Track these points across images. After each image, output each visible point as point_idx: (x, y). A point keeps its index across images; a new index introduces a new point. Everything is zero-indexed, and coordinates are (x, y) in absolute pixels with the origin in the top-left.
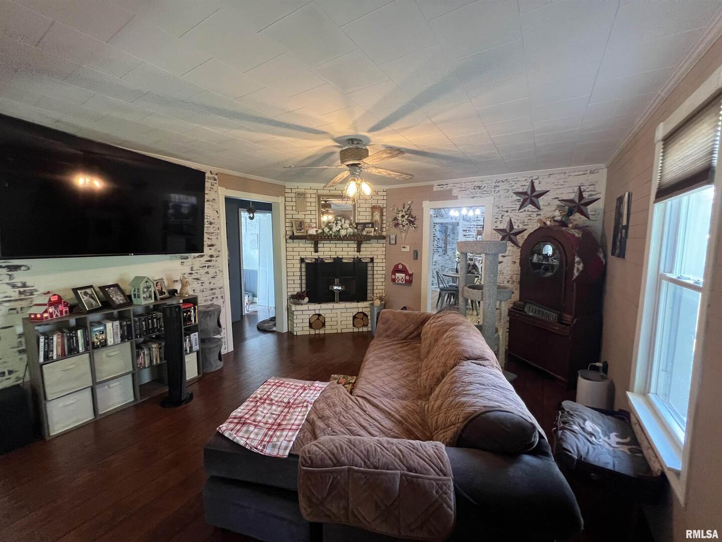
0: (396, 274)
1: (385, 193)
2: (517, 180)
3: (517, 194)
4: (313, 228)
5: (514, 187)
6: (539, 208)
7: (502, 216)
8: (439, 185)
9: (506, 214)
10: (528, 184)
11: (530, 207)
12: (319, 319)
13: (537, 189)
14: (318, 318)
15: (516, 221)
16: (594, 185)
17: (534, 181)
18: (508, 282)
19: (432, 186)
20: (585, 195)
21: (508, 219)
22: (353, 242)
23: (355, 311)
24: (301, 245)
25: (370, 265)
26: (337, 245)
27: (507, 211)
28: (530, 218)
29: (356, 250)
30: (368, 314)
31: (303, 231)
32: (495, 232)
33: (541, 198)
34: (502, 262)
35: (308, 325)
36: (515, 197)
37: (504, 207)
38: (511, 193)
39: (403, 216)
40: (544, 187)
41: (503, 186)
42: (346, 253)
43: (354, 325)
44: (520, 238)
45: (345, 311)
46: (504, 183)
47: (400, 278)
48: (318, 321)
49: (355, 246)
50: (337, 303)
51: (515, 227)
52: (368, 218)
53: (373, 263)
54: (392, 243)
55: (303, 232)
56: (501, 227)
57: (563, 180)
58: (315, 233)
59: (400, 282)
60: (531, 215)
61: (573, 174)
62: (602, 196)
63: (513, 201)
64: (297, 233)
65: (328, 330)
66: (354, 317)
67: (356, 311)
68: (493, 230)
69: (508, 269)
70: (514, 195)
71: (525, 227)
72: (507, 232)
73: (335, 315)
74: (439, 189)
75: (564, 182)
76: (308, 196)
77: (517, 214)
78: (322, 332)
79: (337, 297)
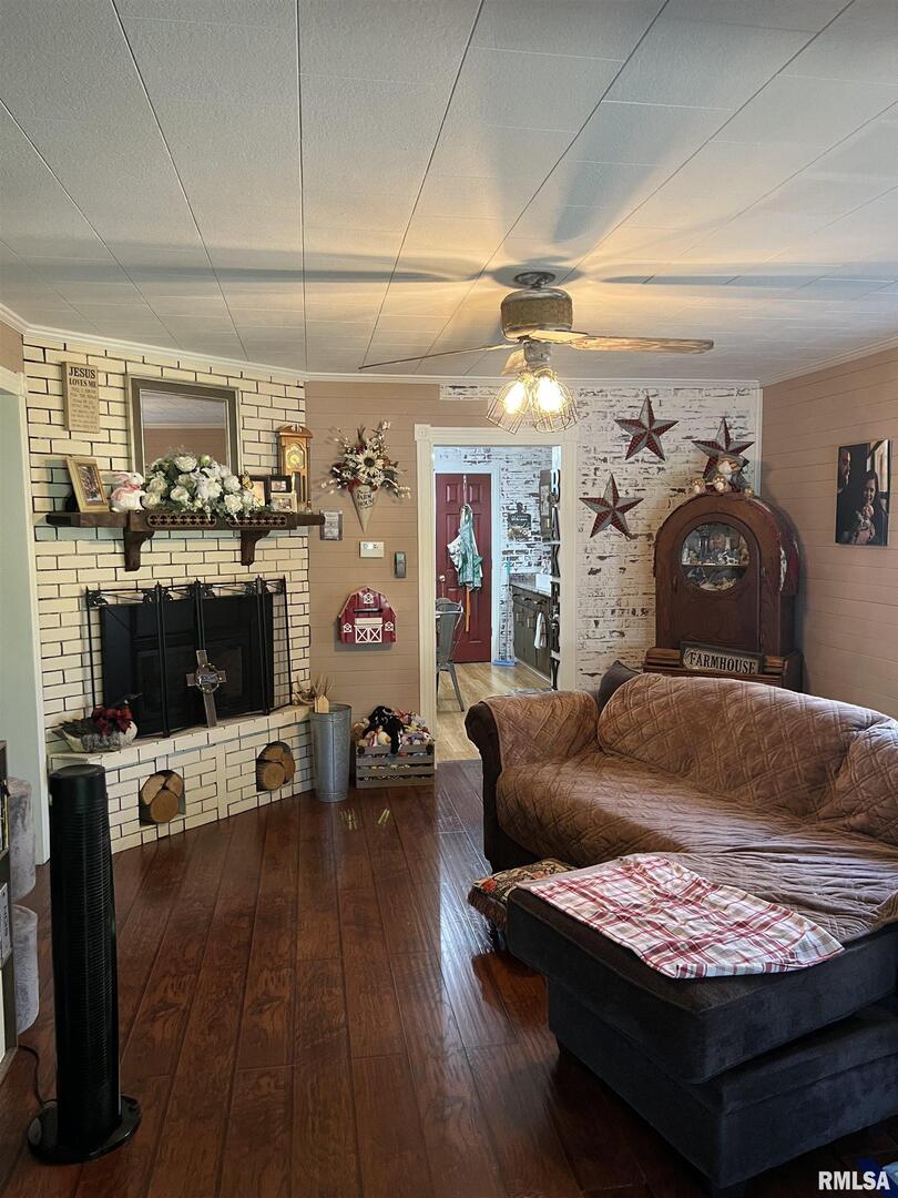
0: (358, 621)
1: (301, 393)
2: (620, 393)
3: (622, 422)
4: (135, 488)
5: (615, 409)
6: (662, 457)
7: (596, 469)
8: (454, 387)
9: (602, 466)
10: (641, 404)
11: (645, 453)
12: (167, 789)
13: (656, 416)
14: (165, 788)
15: (622, 482)
16: (743, 417)
17: (651, 399)
18: (613, 612)
19: (436, 388)
20: (733, 434)
21: (607, 478)
22: (230, 533)
23: (260, 744)
24: (83, 546)
25: (277, 600)
26: (191, 545)
27: (605, 460)
28: (646, 475)
29: (239, 559)
30: (293, 743)
31: (99, 498)
32: (583, 505)
33: (664, 435)
34: (599, 571)
35: (136, 813)
36: (619, 431)
37: (598, 450)
38: (610, 420)
39: (369, 462)
40: (668, 415)
41: (595, 404)
42: (213, 569)
43: (260, 787)
44: (632, 517)
45: (234, 746)
46: (596, 398)
47: (369, 629)
48: (166, 793)
49: (237, 545)
50: (214, 725)
51: (621, 494)
52: (264, 460)
53: (285, 594)
54: (329, 535)
55: (101, 503)
56: (594, 494)
57: (698, 403)
58: (138, 507)
59: (369, 640)
60: (650, 470)
61: (713, 393)
62: (756, 438)
63: (613, 440)
64: (90, 504)
65: (195, 816)
66: (260, 761)
67: (264, 740)
68: (580, 501)
69: (613, 584)
70: (617, 425)
71: (639, 495)
72: (609, 506)
73: (210, 765)
74: (454, 395)
75: (701, 406)
76: (101, 379)
77: (624, 466)
78: (175, 827)
79: (209, 707)
